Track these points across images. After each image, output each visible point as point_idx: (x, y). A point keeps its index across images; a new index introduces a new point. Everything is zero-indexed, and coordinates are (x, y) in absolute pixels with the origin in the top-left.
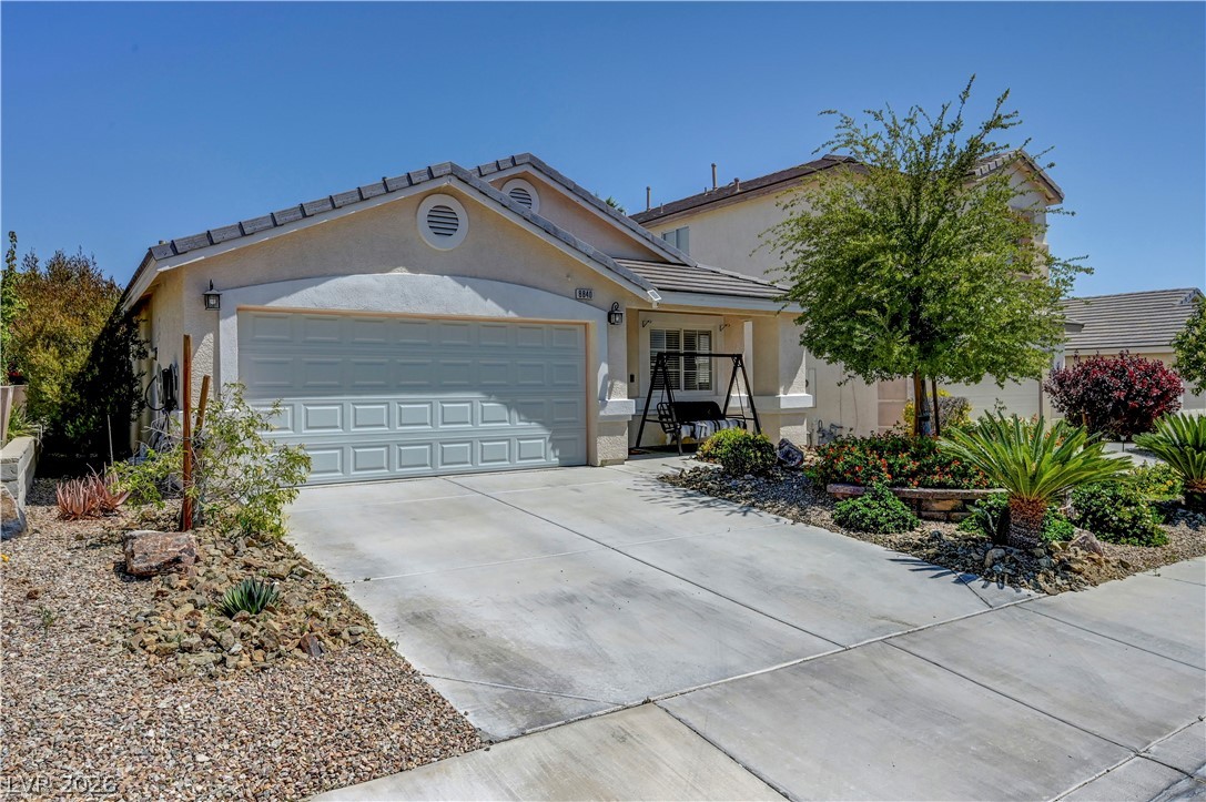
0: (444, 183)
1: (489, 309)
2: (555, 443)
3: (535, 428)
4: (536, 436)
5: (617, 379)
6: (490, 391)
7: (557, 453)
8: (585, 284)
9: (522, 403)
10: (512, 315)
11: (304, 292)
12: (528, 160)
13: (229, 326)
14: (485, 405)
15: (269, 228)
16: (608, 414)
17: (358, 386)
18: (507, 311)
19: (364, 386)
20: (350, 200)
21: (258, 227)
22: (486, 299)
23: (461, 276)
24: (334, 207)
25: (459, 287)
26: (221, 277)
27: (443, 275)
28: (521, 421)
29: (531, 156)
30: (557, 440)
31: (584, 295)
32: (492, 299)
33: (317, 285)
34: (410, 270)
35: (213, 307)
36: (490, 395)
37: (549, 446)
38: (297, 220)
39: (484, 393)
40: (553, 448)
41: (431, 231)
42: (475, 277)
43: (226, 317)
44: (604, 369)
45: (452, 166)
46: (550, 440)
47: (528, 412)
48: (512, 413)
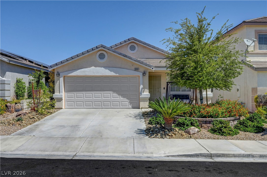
0: (100, 49)
1: (112, 74)
2: (131, 103)
3: (125, 99)
4: (126, 101)
5: (145, 89)
6: (114, 91)
7: (131, 105)
8: (137, 67)
9: (122, 94)
10: (117, 75)
11: (74, 72)
12: (133, 39)
13: (62, 79)
14: (113, 94)
15: (66, 61)
16: (142, 97)
17: (86, 90)
18: (116, 74)
19: (88, 90)
20: (81, 55)
21: (64, 61)
22: (111, 72)
23: (105, 67)
24: (78, 56)
25: (105, 69)
26: (60, 70)
27: (101, 67)
28: (122, 98)
29: (133, 38)
30: (131, 102)
31: (136, 69)
32: (113, 72)
33: (76, 71)
34: (95, 67)
35: (58, 76)
36: (114, 92)
37: (129, 104)
38: (71, 59)
39: (113, 92)
40: (130, 104)
41: (99, 59)
42: (109, 67)
43: (61, 78)
44: (141, 86)
45: (102, 45)
46: (129, 102)
47: (123, 96)
48: (120, 96)
